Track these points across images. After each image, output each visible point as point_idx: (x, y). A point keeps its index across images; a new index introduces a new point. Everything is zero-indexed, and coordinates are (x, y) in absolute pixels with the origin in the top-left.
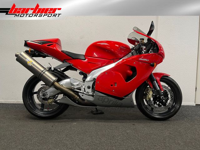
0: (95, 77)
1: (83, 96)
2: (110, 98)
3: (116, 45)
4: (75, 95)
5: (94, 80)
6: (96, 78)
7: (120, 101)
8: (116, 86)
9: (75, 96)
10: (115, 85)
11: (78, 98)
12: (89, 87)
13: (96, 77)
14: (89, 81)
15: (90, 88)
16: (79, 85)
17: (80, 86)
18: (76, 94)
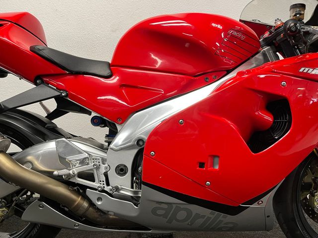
0: (143, 136)
1: (99, 199)
2: (196, 209)
3: (214, 25)
4: (73, 196)
5: (141, 143)
6: (146, 138)
7: (230, 218)
8: (217, 167)
9: (74, 201)
10: (212, 165)
11: (86, 204)
12: (122, 170)
13: (145, 133)
14: (122, 149)
15: (125, 173)
16: (88, 164)
17: (91, 166)
18: (78, 193)
